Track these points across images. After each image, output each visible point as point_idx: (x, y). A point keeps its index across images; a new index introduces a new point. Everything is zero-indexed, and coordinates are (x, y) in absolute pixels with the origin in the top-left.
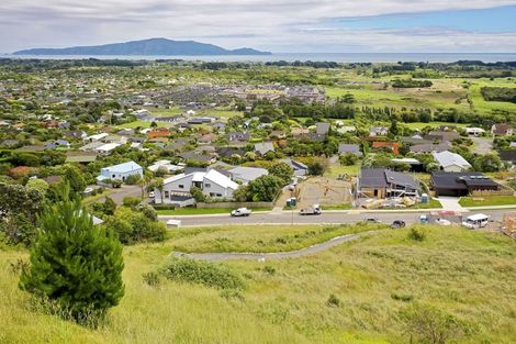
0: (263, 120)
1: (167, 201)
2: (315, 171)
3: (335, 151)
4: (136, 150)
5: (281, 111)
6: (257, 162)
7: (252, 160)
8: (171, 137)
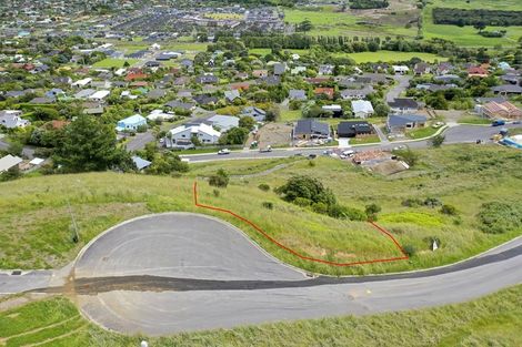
1: (174, 146)
3: (287, 96)
5: (242, 43)
6: (228, 109)
7: (223, 106)
8: (147, 80)
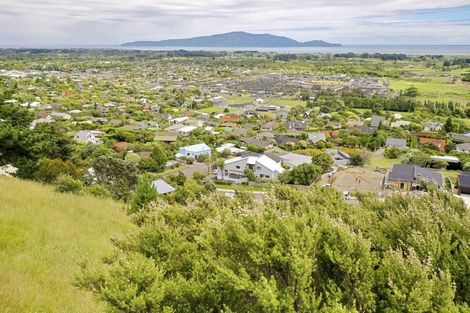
0: (324, 111)
1: (227, 178)
2: (356, 161)
3: (383, 144)
4: (209, 133)
5: (342, 102)
6: (307, 150)
7: (304, 148)
8: (239, 123)
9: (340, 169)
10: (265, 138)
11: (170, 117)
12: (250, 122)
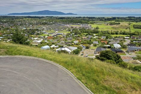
0: (75, 34)
2: (87, 48)
5: (80, 32)
6: (74, 46)
7: (73, 45)
8: (53, 39)
9: (84, 50)
10: (62, 43)
11: (32, 38)
12: (56, 38)
